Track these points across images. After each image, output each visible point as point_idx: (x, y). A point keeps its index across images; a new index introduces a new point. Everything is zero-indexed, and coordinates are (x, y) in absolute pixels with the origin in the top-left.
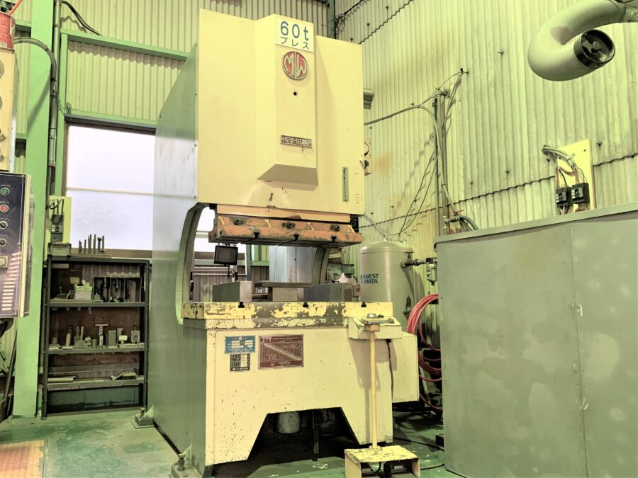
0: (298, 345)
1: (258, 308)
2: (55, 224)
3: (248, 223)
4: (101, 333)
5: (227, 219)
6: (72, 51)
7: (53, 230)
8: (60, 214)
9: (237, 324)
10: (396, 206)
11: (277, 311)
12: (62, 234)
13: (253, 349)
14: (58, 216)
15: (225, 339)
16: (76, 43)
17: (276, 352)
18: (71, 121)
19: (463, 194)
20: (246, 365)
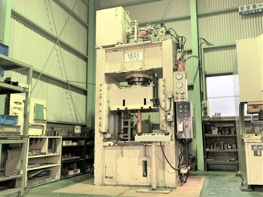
2: (205, 110)
4: (222, 145)
5: (251, 106)
6: (205, 53)
7: (204, 112)
8: (206, 107)
12: (207, 113)
13: (262, 149)
15: (251, 146)
16: (206, 50)
18: (207, 76)
20: (260, 154)
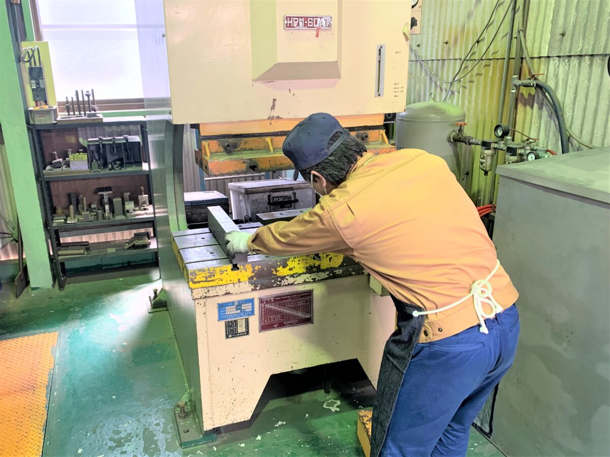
0: (307, 301)
1: (256, 268)
2: (34, 79)
3: (242, 146)
4: (106, 201)
5: (214, 143)
7: (34, 87)
8: (38, 65)
9: (230, 288)
10: (452, 42)
11: (280, 269)
12: (44, 90)
13: (252, 313)
14: (36, 68)
15: (217, 306)
17: (280, 313)
19: (547, 47)
20: (244, 330)
